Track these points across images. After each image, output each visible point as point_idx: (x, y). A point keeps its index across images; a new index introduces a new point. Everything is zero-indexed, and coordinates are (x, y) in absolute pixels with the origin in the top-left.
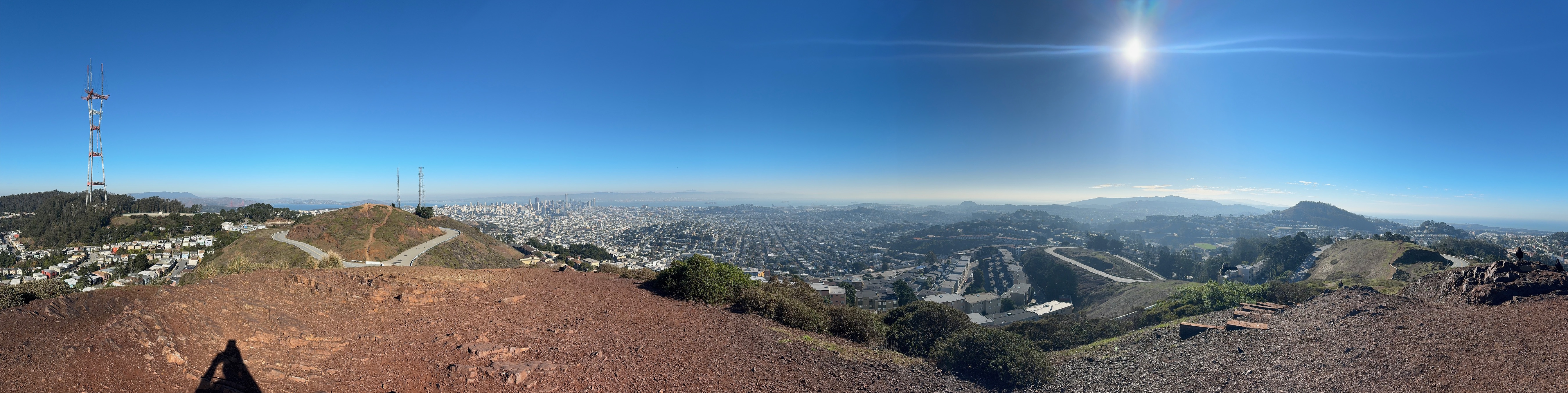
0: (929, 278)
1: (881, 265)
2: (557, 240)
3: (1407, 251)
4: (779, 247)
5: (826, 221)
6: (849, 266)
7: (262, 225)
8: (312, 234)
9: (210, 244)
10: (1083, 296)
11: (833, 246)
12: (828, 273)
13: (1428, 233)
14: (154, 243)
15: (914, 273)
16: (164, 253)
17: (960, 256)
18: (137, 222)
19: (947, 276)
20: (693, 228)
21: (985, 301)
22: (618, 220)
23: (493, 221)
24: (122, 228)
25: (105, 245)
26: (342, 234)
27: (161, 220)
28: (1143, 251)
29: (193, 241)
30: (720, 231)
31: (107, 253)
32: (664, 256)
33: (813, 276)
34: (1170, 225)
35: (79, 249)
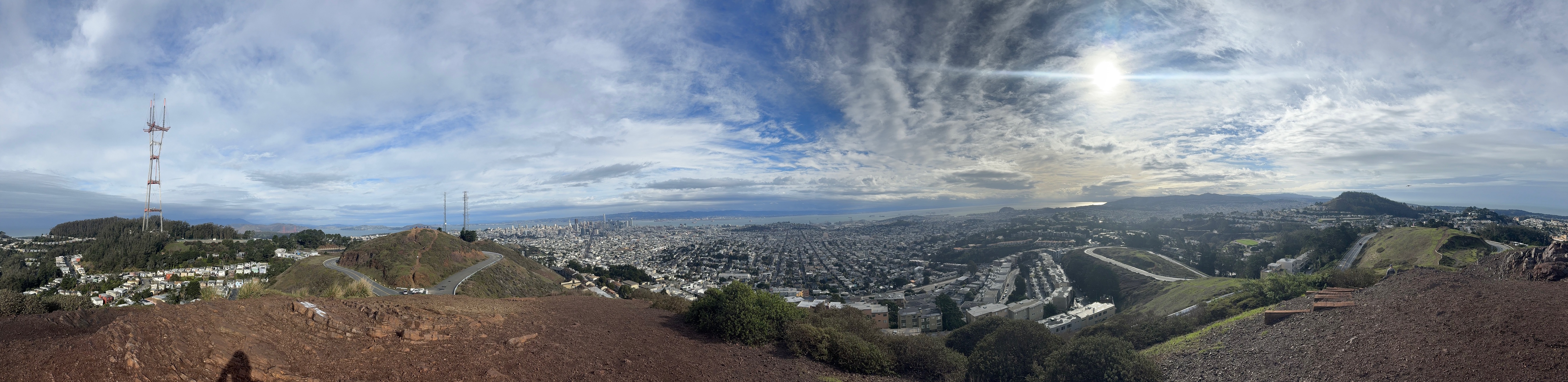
0: (972, 289)
1: (923, 279)
2: (597, 262)
3: (1451, 238)
4: (818, 265)
5: (865, 235)
6: (891, 282)
7: (314, 252)
8: (361, 262)
9: (264, 272)
10: (1126, 296)
11: (873, 262)
12: (870, 291)
13: (1471, 220)
14: (208, 270)
15: (956, 285)
16: (218, 281)
17: (1000, 264)
18: (191, 248)
19: (989, 285)
20: (730, 247)
21: (1028, 309)
22: (656, 240)
23: (534, 243)
24: (176, 254)
25: (158, 272)
26: (389, 260)
27: (214, 247)
28: (1183, 250)
29: (247, 268)
30: (757, 249)
31: (160, 280)
32: (701, 278)
33: (854, 294)
34: (1209, 223)
35: (135, 274)
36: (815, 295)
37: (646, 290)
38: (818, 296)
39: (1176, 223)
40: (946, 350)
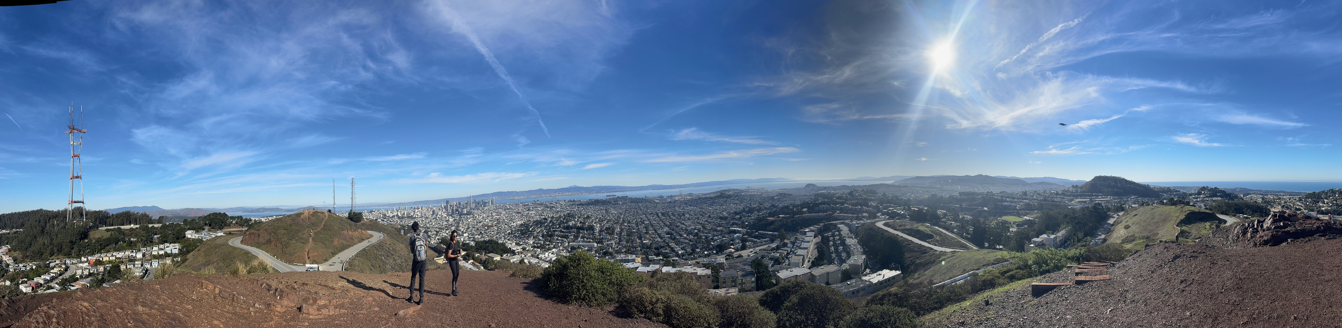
0: (781, 254)
1: (741, 244)
3: (1189, 214)
4: (653, 234)
5: (692, 207)
6: (714, 247)
7: (220, 232)
8: (261, 240)
9: (176, 252)
10: (910, 264)
11: (699, 230)
12: (696, 255)
13: (1204, 198)
14: (127, 253)
15: (768, 250)
16: (136, 262)
17: (805, 233)
18: (112, 234)
19: (796, 251)
20: (578, 220)
21: (828, 273)
22: (514, 216)
24: (98, 240)
25: (83, 258)
26: (286, 239)
27: (132, 232)
28: (958, 224)
29: (162, 249)
30: (601, 221)
31: (85, 265)
32: (554, 247)
33: (683, 259)
34: (981, 200)
35: (61, 261)
36: (651, 261)
37: (506, 261)
38: (654, 262)
39: (952, 199)
40: (761, 308)
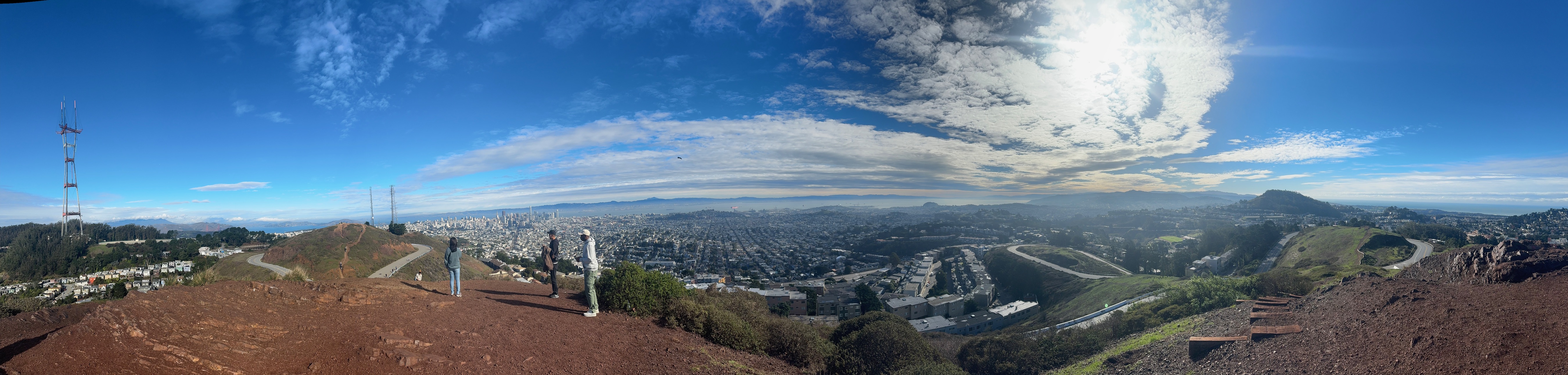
0: (893, 281)
1: (844, 268)
2: (523, 253)
3: (1374, 237)
4: (741, 251)
5: (788, 224)
6: (812, 270)
7: (238, 249)
8: (286, 257)
9: (189, 270)
10: (1048, 294)
11: (795, 250)
12: (790, 277)
13: (1392, 218)
14: (132, 270)
15: (877, 275)
16: (143, 281)
17: (922, 258)
18: (114, 250)
19: (910, 278)
20: (656, 236)
21: (949, 303)
24: (99, 257)
25: (81, 276)
26: (316, 255)
27: (137, 247)
28: (1108, 247)
29: (172, 267)
30: (682, 236)
31: (85, 284)
33: (775, 281)
34: (1134, 219)
35: (55, 281)
36: (736, 281)
38: (739, 282)
39: (1101, 219)
